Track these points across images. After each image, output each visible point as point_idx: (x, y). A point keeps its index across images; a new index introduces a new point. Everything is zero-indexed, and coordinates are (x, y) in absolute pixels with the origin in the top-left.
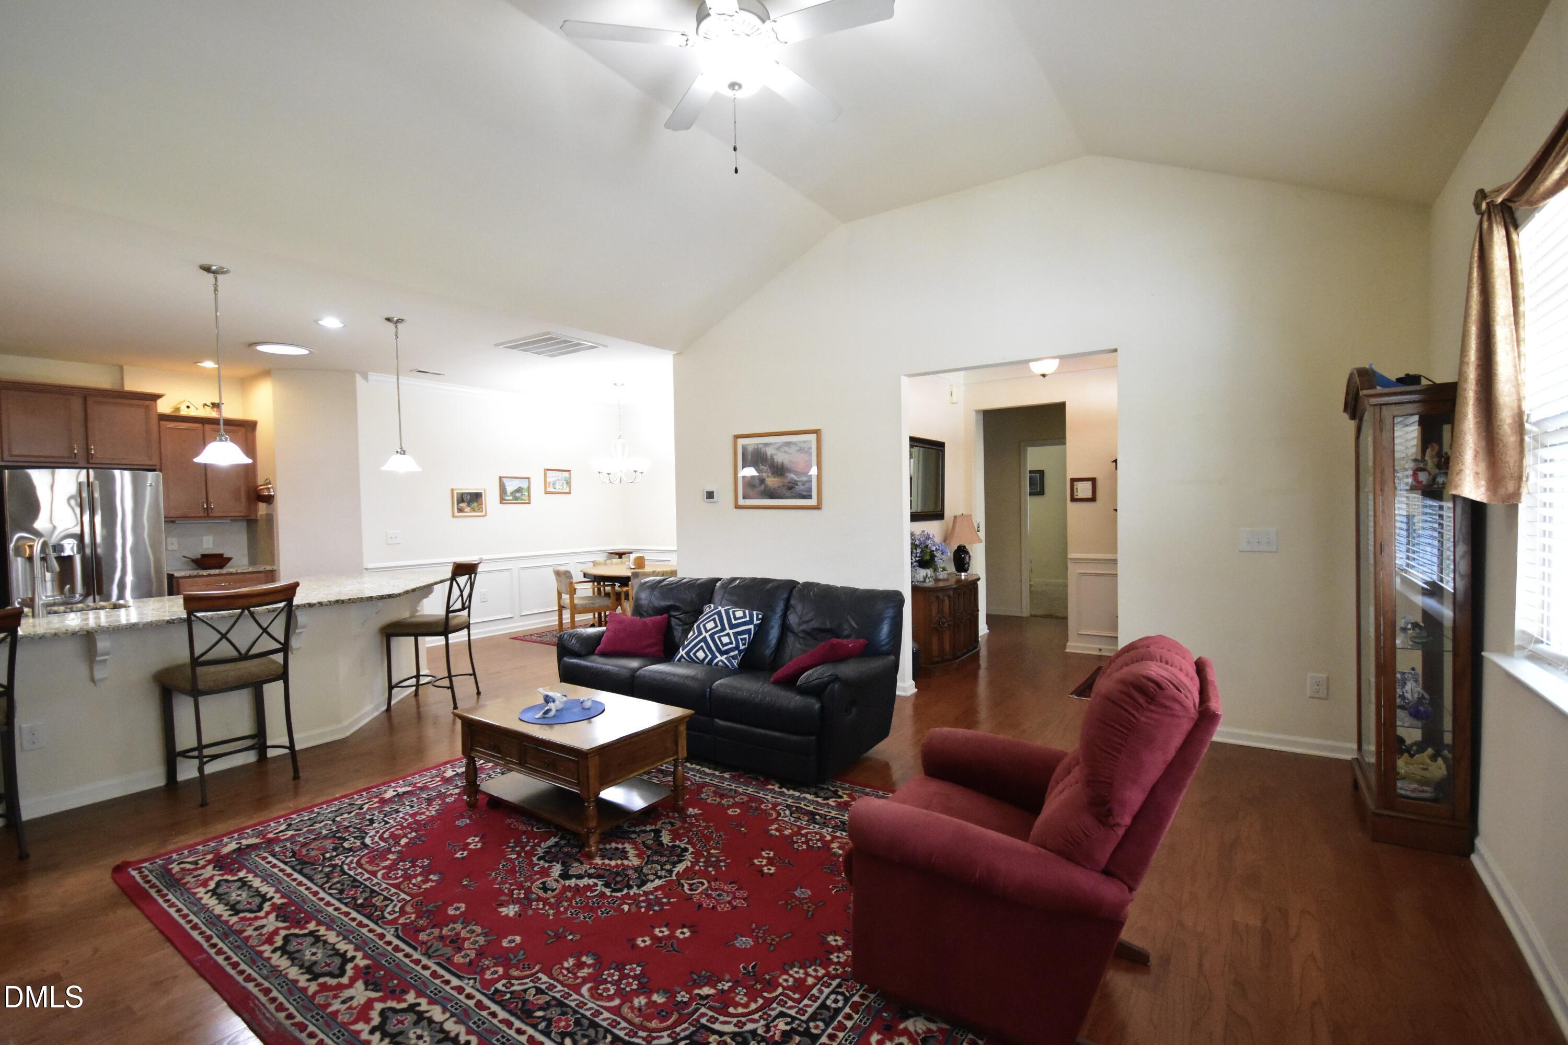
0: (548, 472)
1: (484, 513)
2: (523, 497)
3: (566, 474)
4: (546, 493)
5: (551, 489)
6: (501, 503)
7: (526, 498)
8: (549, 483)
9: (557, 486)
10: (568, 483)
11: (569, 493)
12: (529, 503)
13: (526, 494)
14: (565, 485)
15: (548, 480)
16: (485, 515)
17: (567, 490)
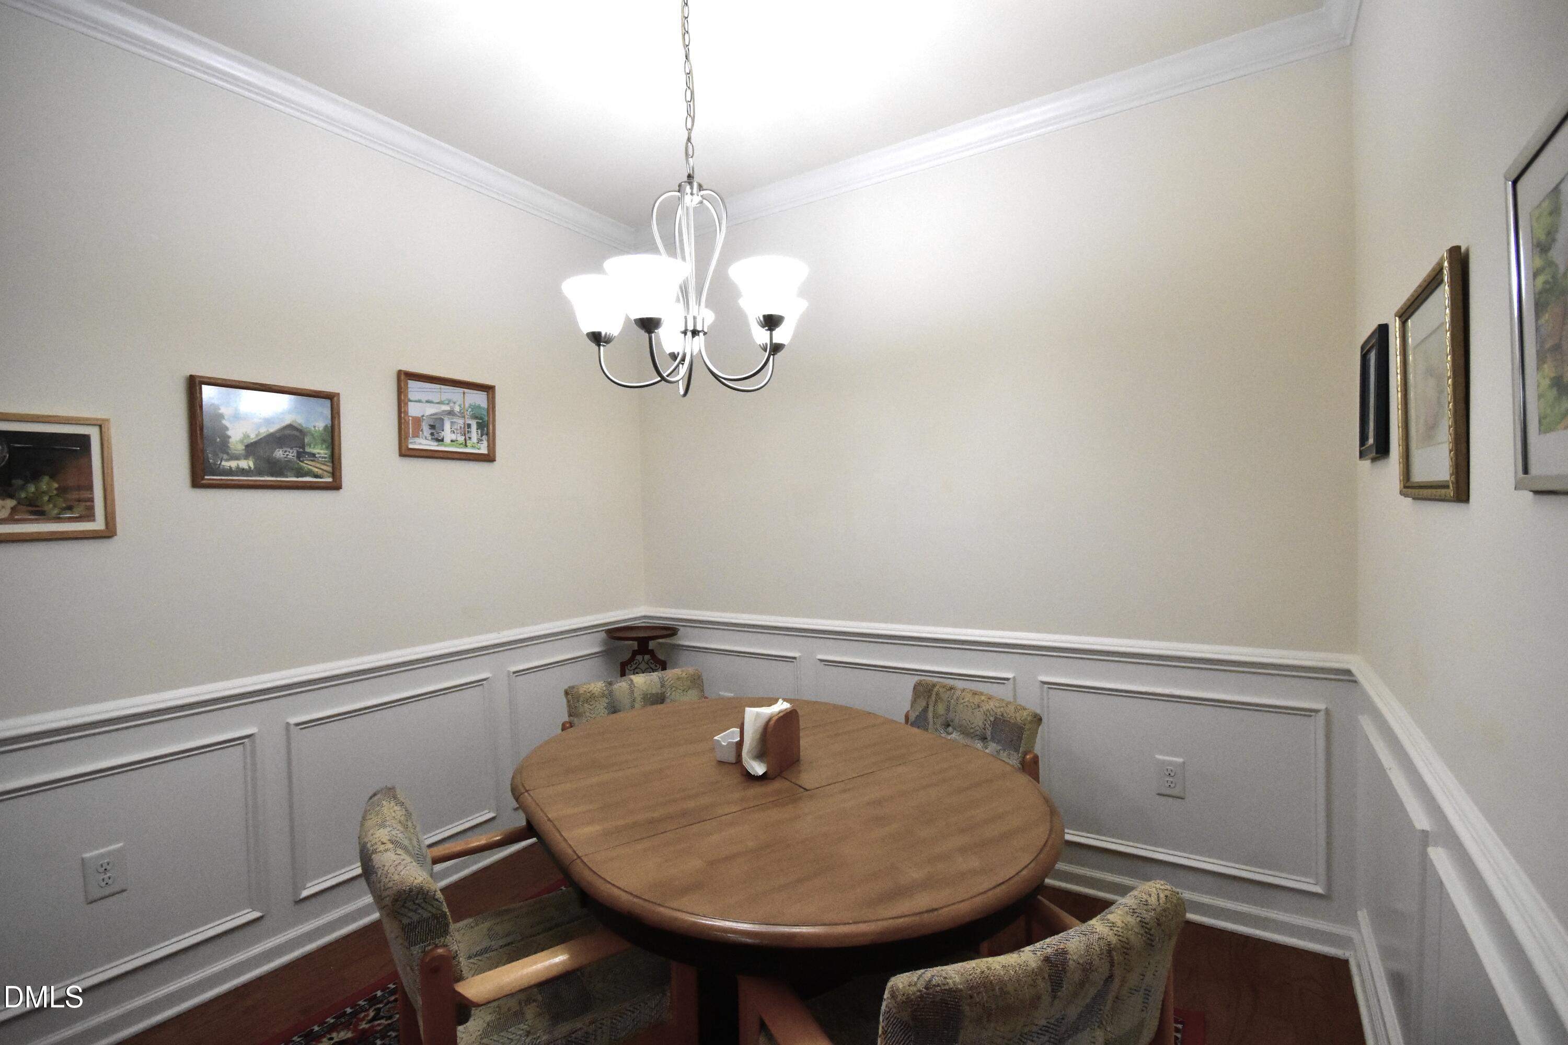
0: (412, 384)
1: (98, 524)
2: (307, 465)
3: (480, 399)
4: (406, 453)
5: (424, 443)
6: (197, 482)
7: (322, 468)
8: (418, 421)
9: (448, 435)
10: (486, 425)
11: (489, 458)
12: (335, 486)
13: (321, 451)
14: (474, 434)
15: (414, 410)
16: (109, 533)
17: (484, 450)
